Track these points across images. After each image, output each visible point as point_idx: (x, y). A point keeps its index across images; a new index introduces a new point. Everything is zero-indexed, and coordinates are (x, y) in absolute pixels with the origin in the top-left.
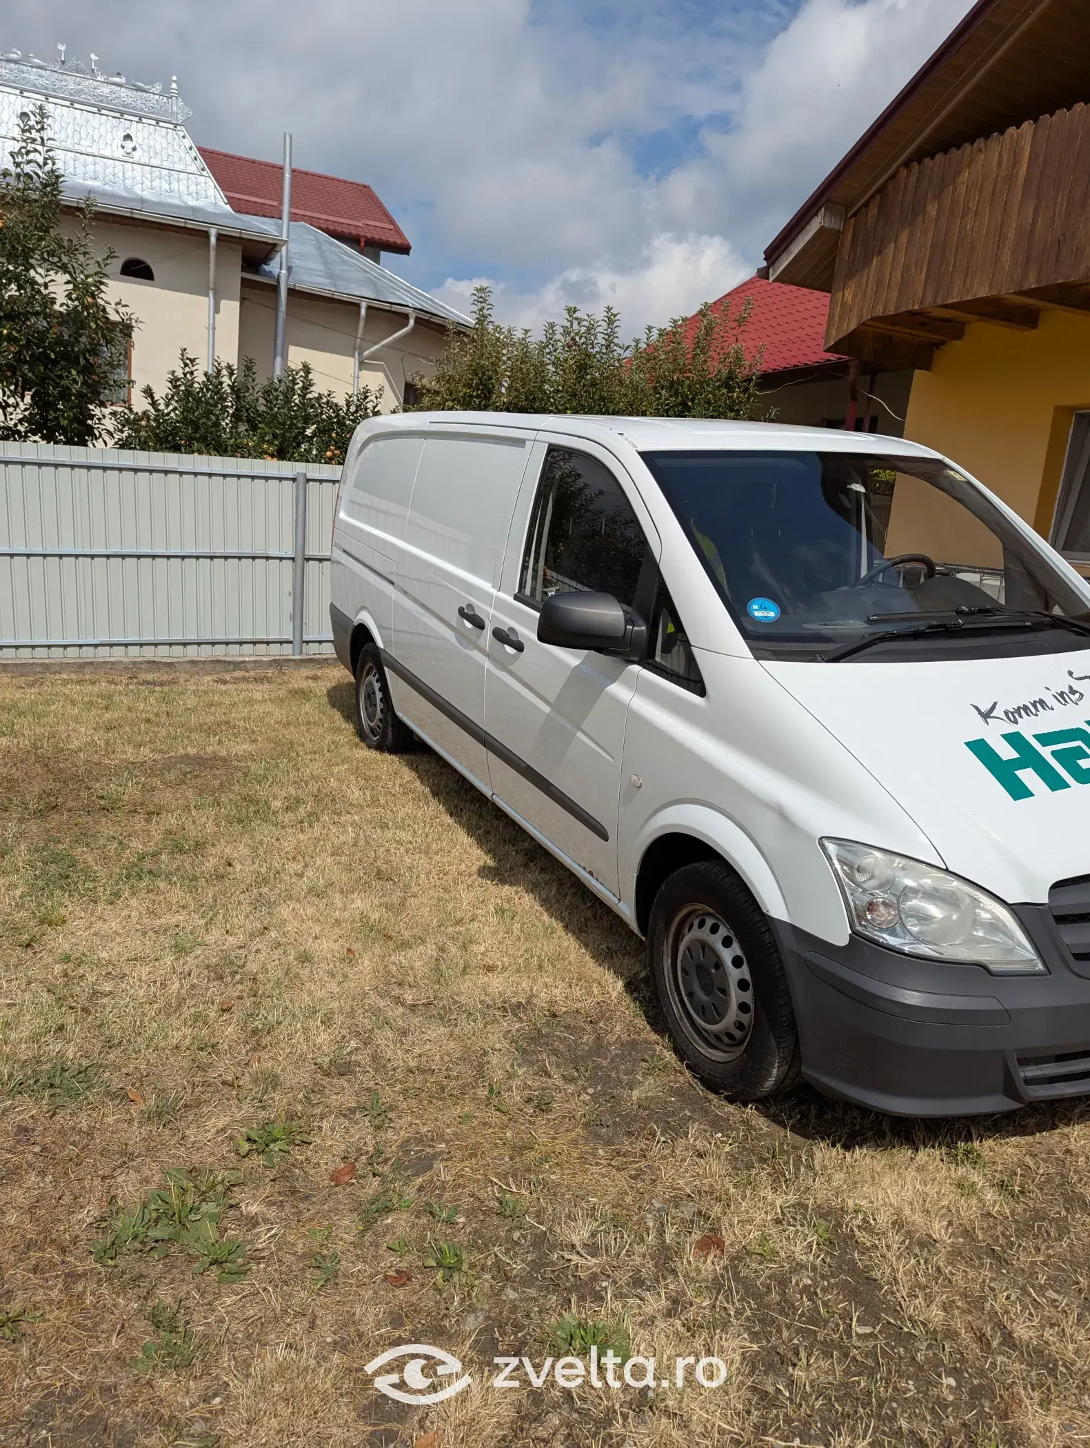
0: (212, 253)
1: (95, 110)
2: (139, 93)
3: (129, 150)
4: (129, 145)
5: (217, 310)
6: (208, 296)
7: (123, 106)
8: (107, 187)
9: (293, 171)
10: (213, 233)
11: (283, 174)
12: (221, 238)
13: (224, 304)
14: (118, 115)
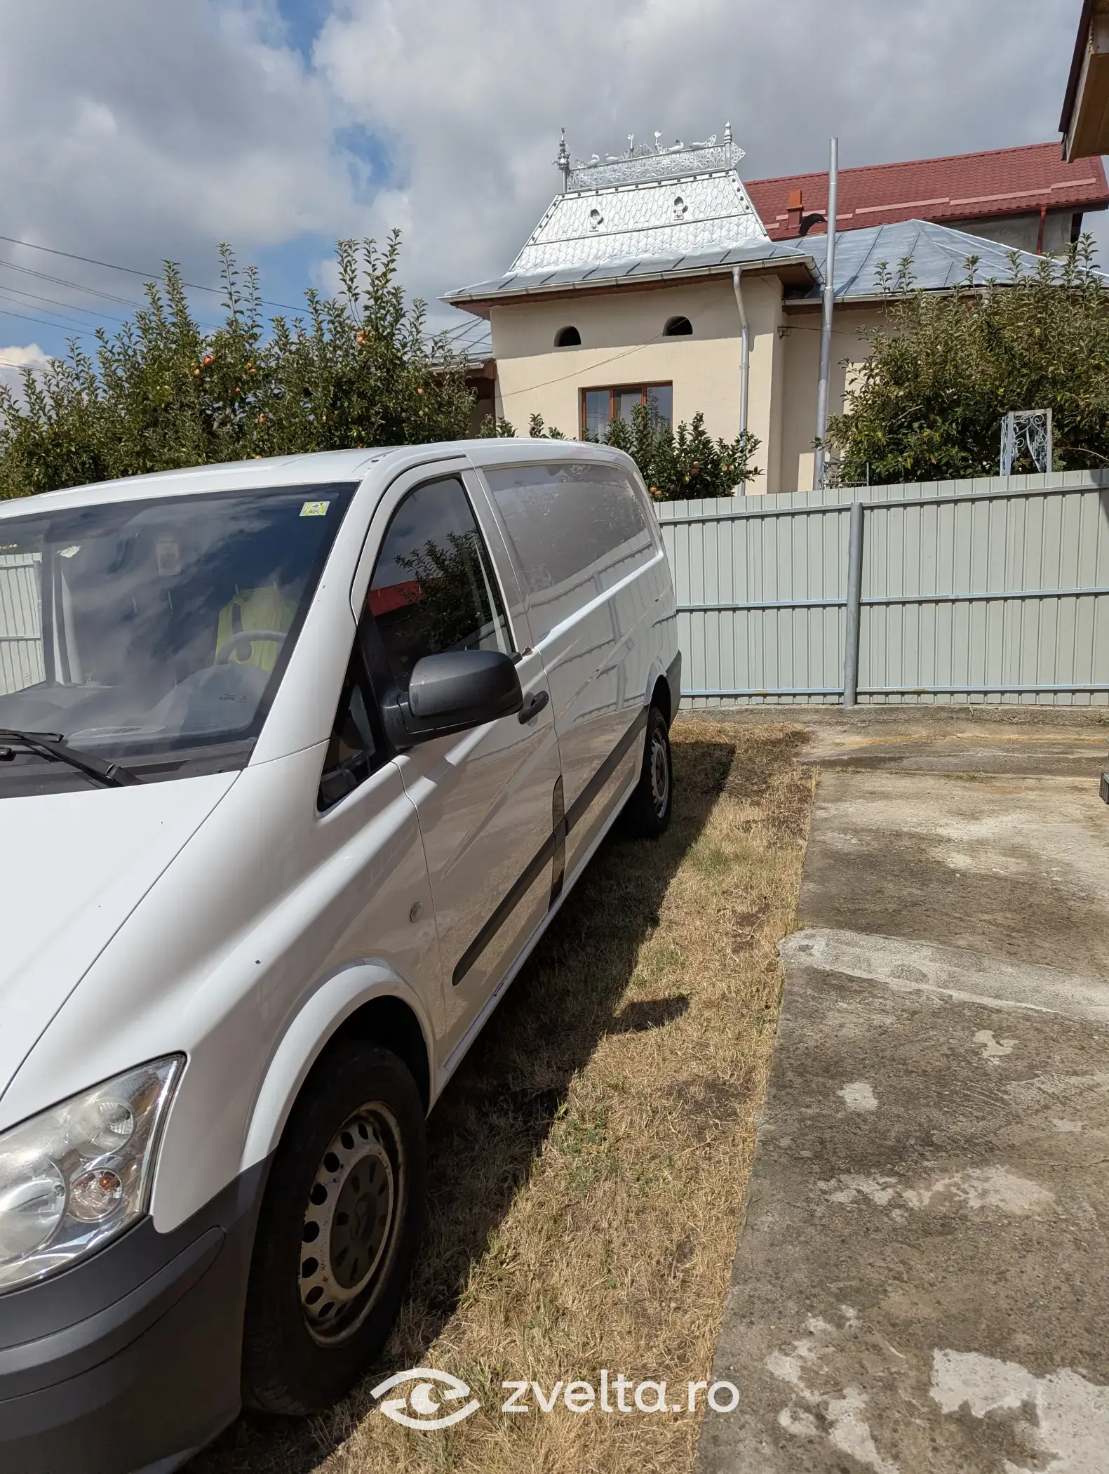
0: (737, 293)
1: (656, 184)
2: (696, 153)
3: (679, 213)
4: (680, 207)
5: (750, 347)
6: (741, 336)
7: (682, 171)
8: (656, 256)
9: (839, 173)
10: (736, 271)
11: (828, 181)
12: (744, 274)
13: (758, 339)
14: (675, 181)
